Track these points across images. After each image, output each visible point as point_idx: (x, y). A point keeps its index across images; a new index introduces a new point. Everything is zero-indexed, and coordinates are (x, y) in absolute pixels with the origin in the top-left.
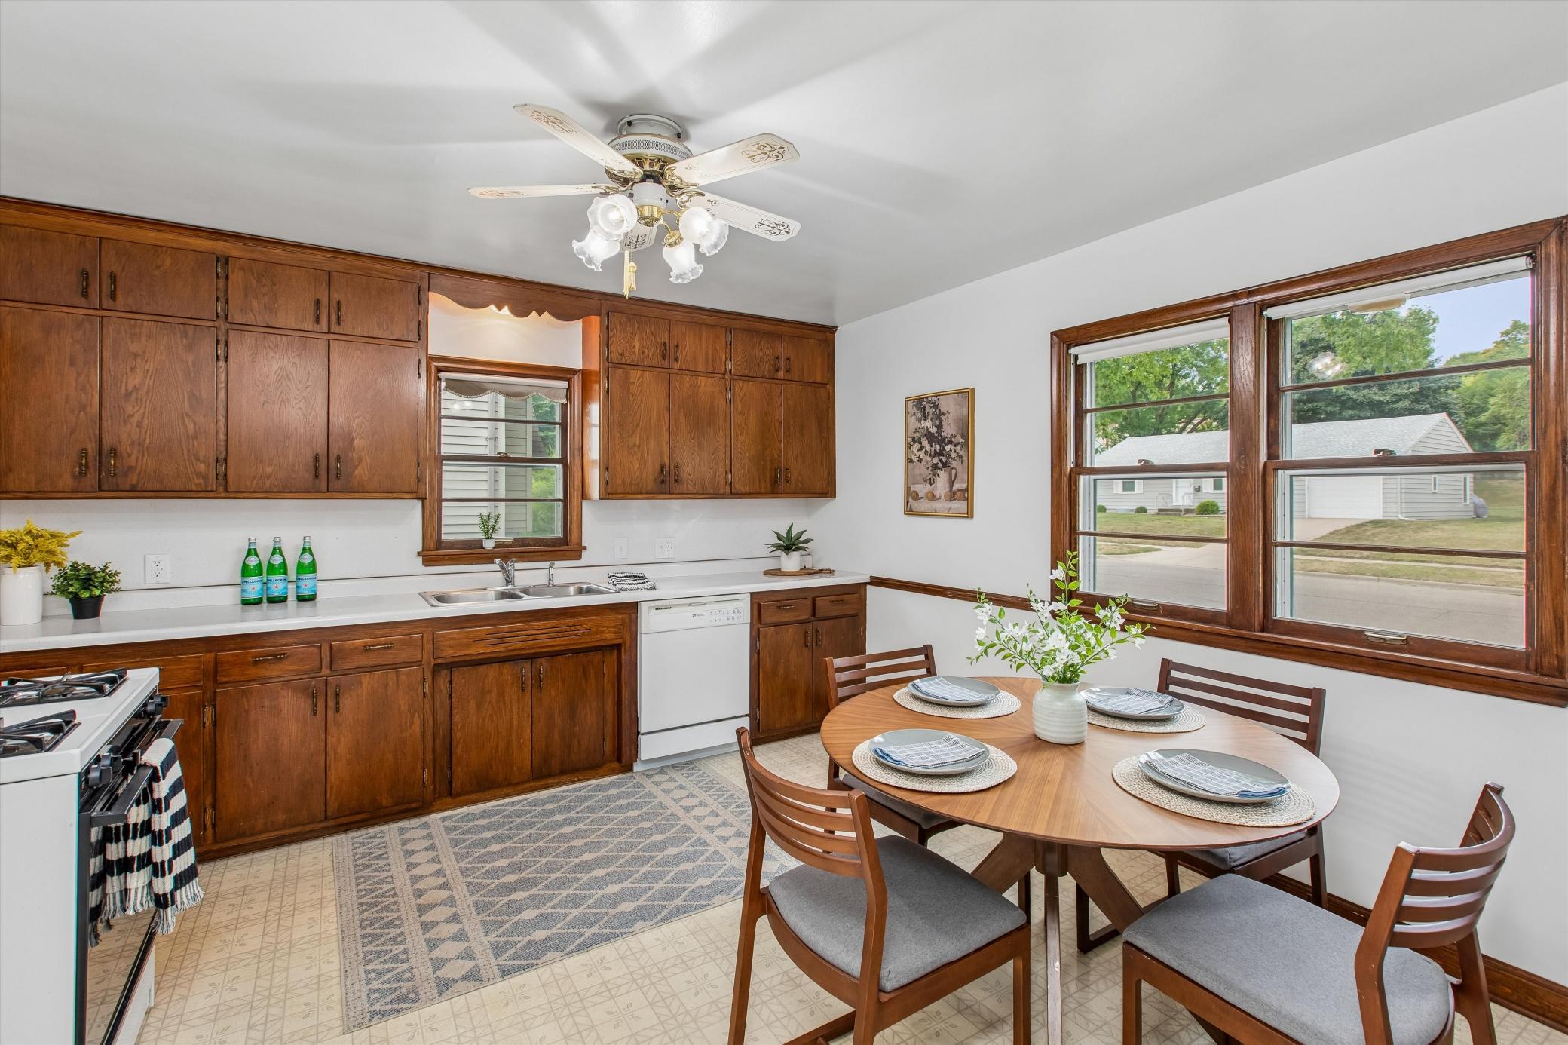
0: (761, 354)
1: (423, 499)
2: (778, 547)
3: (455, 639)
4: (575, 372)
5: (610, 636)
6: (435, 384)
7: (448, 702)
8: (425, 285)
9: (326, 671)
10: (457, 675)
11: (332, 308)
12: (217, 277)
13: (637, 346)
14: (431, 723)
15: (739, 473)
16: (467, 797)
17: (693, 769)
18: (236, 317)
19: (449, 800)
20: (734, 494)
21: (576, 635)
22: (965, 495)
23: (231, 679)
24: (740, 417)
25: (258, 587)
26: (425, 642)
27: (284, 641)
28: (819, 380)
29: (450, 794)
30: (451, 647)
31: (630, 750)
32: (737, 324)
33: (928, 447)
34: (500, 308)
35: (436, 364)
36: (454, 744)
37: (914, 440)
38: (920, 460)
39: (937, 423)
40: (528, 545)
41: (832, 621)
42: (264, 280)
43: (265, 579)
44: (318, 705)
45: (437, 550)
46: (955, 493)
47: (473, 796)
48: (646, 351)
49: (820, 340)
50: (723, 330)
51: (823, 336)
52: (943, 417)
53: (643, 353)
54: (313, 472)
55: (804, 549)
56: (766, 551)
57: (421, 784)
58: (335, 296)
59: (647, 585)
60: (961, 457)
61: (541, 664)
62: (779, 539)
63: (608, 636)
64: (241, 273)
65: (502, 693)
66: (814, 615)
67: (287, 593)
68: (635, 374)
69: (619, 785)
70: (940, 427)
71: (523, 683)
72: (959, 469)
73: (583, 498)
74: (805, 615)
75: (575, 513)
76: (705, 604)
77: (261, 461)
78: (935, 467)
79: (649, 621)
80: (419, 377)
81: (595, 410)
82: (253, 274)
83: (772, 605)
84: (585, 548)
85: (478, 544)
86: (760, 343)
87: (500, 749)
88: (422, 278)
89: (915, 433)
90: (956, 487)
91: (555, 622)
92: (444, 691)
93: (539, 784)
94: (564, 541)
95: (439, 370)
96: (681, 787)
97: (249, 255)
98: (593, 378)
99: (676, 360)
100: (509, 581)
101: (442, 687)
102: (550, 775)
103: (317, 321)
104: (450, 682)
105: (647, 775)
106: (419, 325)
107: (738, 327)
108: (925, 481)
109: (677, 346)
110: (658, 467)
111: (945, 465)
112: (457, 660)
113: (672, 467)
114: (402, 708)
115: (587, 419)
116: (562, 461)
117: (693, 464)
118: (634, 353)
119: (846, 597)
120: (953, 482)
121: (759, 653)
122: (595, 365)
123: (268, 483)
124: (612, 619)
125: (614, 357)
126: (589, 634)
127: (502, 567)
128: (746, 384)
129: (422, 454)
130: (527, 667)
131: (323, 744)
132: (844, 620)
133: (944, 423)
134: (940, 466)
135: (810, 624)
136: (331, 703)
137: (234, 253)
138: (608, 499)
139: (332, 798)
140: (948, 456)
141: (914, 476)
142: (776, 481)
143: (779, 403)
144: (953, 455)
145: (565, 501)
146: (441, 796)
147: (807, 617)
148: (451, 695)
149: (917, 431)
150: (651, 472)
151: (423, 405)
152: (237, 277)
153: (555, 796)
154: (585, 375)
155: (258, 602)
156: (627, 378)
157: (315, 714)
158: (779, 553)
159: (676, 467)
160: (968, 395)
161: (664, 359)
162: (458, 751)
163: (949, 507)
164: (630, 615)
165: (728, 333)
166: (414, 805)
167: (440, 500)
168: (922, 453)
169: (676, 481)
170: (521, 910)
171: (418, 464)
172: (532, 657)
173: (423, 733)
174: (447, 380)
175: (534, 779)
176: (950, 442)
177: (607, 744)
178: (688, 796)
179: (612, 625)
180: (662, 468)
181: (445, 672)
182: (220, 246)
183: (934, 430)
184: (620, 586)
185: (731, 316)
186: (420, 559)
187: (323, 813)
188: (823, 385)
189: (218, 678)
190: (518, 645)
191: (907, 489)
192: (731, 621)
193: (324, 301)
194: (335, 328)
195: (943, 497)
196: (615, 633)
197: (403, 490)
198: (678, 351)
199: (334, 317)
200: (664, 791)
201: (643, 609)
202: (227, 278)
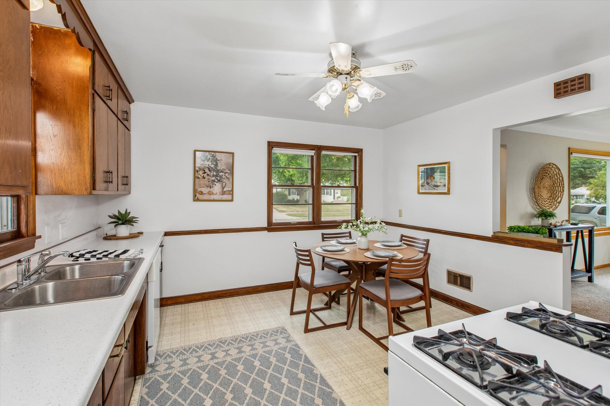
13: (101, 83)
15: (119, 178)
22: (230, 192)
33: (209, 173)
37: (199, 169)
38: (204, 178)
39: (215, 163)
46: (224, 192)
50: (117, 86)
52: (218, 161)
60: (228, 178)
72: (227, 183)
78: (213, 181)
94: (19, 234)
108: (207, 187)
111: (219, 181)
118: (101, 87)
120: (224, 188)
125: (96, 87)
133: (219, 164)
134: (216, 181)
140: (221, 177)
141: (199, 184)
144: (224, 177)
149: (201, 165)
160: (232, 154)
163: (222, 197)
168: (205, 175)
176: (223, 172)
183: (212, 166)
191: (195, 191)
195: (218, 193)
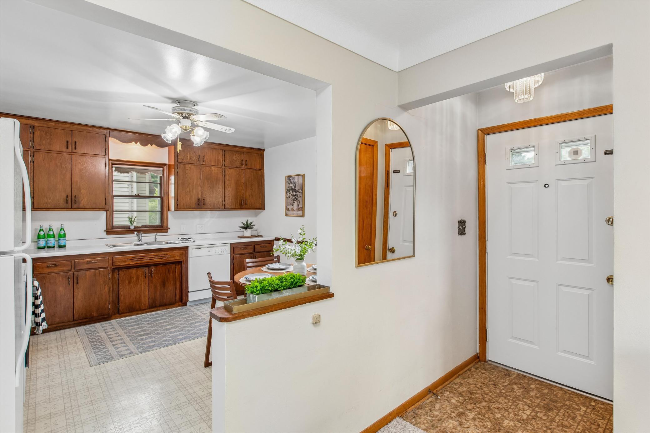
0: (236, 159)
1: (106, 211)
2: (242, 228)
3: (121, 259)
4: (165, 165)
5: (178, 258)
6: (111, 169)
7: (118, 281)
8: (108, 135)
9: (73, 270)
10: (121, 273)
11: (73, 144)
12: (30, 133)
13: (188, 157)
14: (112, 289)
15: (227, 201)
16: (125, 314)
17: (209, 304)
18: (37, 147)
19: (118, 315)
20: (225, 208)
21: (165, 258)
22: (301, 209)
23: (39, 273)
24: (228, 181)
25: (44, 242)
26: (109, 260)
27: (58, 260)
28: (258, 168)
29: (119, 313)
30: (119, 262)
31: (186, 298)
32: (227, 148)
33: (292, 193)
34: (136, 143)
35: (111, 162)
36: (120, 296)
37: (288, 191)
38: (289, 198)
39: (294, 185)
40: (147, 227)
41: (261, 253)
42: (48, 134)
43: (46, 240)
44: (71, 282)
45: (112, 229)
46: (299, 208)
47: (127, 314)
48: (192, 158)
49: (259, 154)
50: (222, 151)
51: (260, 153)
52: (296, 183)
53: (191, 159)
54: (66, 201)
55: (252, 228)
56: (238, 229)
57: (108, 308)
58: (74, 140)
59: (192, 241)
60: (301, 197)
61: (152, 268)
62: (243, 225)
63: (177, 258)
64: (39, 132)
65: (138, 278)
66: (254, 251)
67: (54, 245)
68: (188, 166)
69: (181, 309)
70: (295, 186)
71: (145, 275)
72: (300, 200)
73: (168, 210)
74: (251, 251)
75: (165, 216)
76: (213, 247)
77: (47, 198)
78: (294, 200)
79: (192, 253)
80: (106, 168)
81: (173, 178)
82: (43, 132)
83: (239, 248)
84: (170, 228)
85: (128, 227)
86: (235, 155)
87: (137, 297)
88: (107, 133)
89: (288, 188)
90: (300, 206)
91: (157, 253)
92: (116, 278)
93: (151, 310)
94: (161, 226)
95: (112, 164)
96: (203, 309)
97: (42, 125)
98: (172, 167)
99: (204, 161)
100: (140, 240)
101: (115, 276)
102: (156, 307)
103: (67, 148)
104: (119, 274)
105: (192, 306)
106: (106, 149)
107: (227, 149)
108: (291, 204)
109: (204, 156)
110: (197, 199)
112: (121, 266)
113: (202, 199)
114: (101, 282)
115: (170, 182)
116: (161, 197)
117: (210, 198)
118: (187, 159)
119: (266, 245)
120: (299, 205)
121: (233, 264)
122: (173, 162)
123: (49, 206)
124: (178, 252)
125: (180, 160)
126: (170, 257)
127: (137, 235)
128: (230, 169)
129: (107, 195)
130: (147, 270)
131: (72, 295)
132: (265, 253)
133: (296, 185)
134: (295, 199)
135: (253, 254)
136: (75, 281)
137: (37, 124)
138: (178, 211)
139: (76, 314)
140: (297, 196)
141: (288, 203)
142: (242, 204)
143: (243, 176)
144: (299, 196)
145: (161, 211)
146: (115, 314)
147: (252, 252)
148: (119, 279)
149: (289, 187)
150: (194, 200)
151: (107, 178)
152: (37, 133)
153: (157, 313)
154: (169, 166)
155: (44, 248)
156: (185, 168)
157: (69, 285)
158: (243, 230)
159: (204, 199)
160: (303, 176)
161: (199, 161)
162: (122, 298)
163: (297, 213)
164: (185, 251)
165: (224, 152)
166: (106, 316)
167: (113, 211)
168: (290, 195)
169: (204, 204)
170: (145, 340)
171: (106, 199)
172: (149, 266)
173: (109, 292)
174: (115, 168)
175: (150, 308)
176: (298, 192)
177: (177, 297)
178: (205, 311)
179: (179, 254)
180: (198, 200)
181: (116, 271)
182: (32, 122)
183: (293, 187)
184: (182, 241)
185: (224, 146)
186: (105, 233)
187: (73, 318)
188: (260, 170)
189: (34, 272)
190: (144, 261)
191: (286, 207)
192: (223, 253)
193: (70, 141)
194: (74, 151)
195: (296, 210)
196: (180, 257)
197: (100, 208)
198: (204, 158)
199: (74, 147)
200: (197, 310)
201: (190, 249)
202: (34, 133)
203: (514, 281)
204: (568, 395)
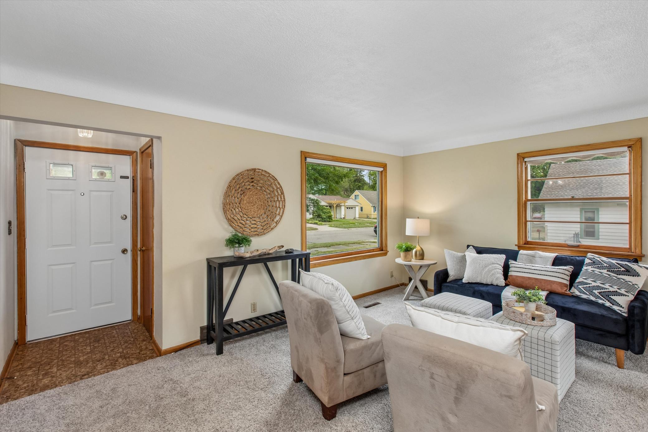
203: (53, 267)
204: (101, 331)
